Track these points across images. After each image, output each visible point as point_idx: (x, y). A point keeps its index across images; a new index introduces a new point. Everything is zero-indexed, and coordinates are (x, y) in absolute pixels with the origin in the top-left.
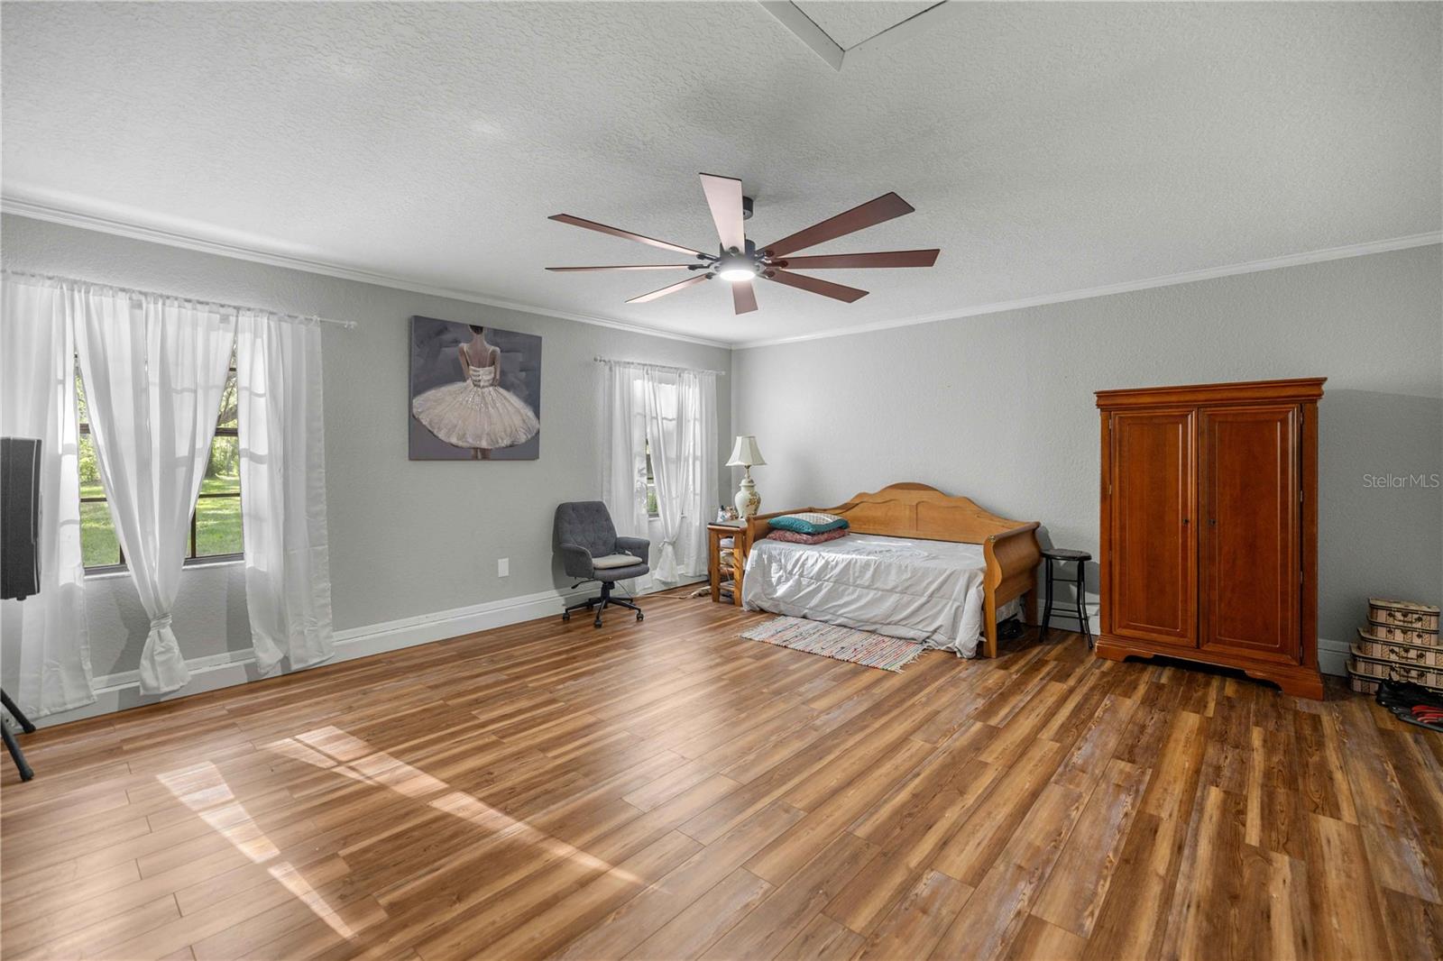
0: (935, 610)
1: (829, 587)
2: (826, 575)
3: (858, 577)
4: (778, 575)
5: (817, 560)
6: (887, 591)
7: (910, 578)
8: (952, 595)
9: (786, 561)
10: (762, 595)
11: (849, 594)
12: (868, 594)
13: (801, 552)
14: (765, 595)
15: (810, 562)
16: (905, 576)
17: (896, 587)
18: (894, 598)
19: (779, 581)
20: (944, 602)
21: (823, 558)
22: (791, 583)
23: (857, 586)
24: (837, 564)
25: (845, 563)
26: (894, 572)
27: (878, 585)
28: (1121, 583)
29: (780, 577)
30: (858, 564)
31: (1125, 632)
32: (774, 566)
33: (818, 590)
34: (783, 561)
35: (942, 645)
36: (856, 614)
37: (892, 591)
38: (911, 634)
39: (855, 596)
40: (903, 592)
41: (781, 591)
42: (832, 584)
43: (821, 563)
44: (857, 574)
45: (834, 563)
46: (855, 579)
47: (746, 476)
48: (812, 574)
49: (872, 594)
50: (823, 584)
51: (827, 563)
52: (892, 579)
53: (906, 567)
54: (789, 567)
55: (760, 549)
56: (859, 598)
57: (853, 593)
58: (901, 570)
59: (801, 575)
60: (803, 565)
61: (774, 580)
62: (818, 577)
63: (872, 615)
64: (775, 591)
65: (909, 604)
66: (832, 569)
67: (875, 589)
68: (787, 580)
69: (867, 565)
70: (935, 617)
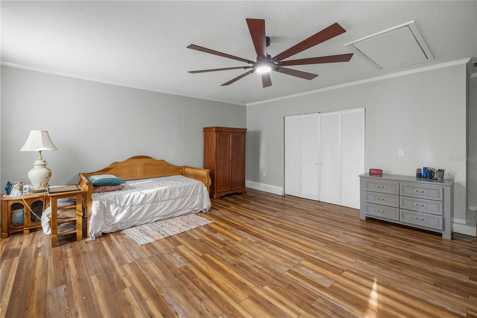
0: (193, 200)
1: (149, 207)
2: (145, 202)
3: (162, 197)
4: (116, 210)
5: (140, 195)
6: (176, 198)
7: (184, 191)
8: (198, 192)
9: (120, 202)
10: (106, 226)
11: (159, 206)
12: (168, 203)
13: (129, 194)
14: (106, 224)
15: (136, 197)
16: (182, 191)
17: (179, 196)
18: (179, 201)
19: (117, 213)
20: (196, 196)
21: (143, 193)
22: (125, 211)
23: (163, 201)
24: (151, 194)
25: (155, 194)
26: (177, 191)
27: (172, 197)
28: (219, 179)
29: (117, 211)
30: (162, 191)
31: (220, 191)
32: (112, 207)
33: (143, 208)
34: (118, 202)
35: (198, 210)
36: (166, 212)
37: (178, 198)
38: (187, 211)
39: (163, 205)
40: (182, 197)
41: (118, 218)
42: (150, 204)
43: (142, 196)
44: (162, 196)
45: (150, 194)
46: (161, 198)
47: (39, 158)
48: (138, 203)
49: (170, 202)
50: (145, 206)
51: (146, 195)
52: (177, 193)
53: (181, 187)
54: (122, 204)
55: (100, 200)
56: (165, 205)
57: (161, 204)
58: (180, 189)
59: (131, 206)
60: (132, 199)
61: (113, 214)
62: (142, 203)
63: (172, 211)
64: (114, 219)
65: (185, 200)
66: (149, 197)
67: (171, 200)
68: (122, 211)
69: (166, 190)
70: (193, 202)
